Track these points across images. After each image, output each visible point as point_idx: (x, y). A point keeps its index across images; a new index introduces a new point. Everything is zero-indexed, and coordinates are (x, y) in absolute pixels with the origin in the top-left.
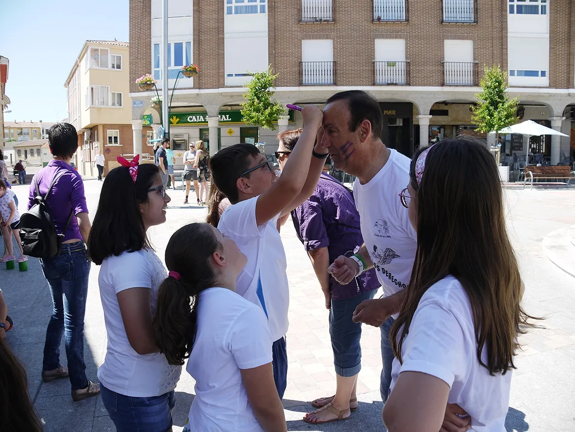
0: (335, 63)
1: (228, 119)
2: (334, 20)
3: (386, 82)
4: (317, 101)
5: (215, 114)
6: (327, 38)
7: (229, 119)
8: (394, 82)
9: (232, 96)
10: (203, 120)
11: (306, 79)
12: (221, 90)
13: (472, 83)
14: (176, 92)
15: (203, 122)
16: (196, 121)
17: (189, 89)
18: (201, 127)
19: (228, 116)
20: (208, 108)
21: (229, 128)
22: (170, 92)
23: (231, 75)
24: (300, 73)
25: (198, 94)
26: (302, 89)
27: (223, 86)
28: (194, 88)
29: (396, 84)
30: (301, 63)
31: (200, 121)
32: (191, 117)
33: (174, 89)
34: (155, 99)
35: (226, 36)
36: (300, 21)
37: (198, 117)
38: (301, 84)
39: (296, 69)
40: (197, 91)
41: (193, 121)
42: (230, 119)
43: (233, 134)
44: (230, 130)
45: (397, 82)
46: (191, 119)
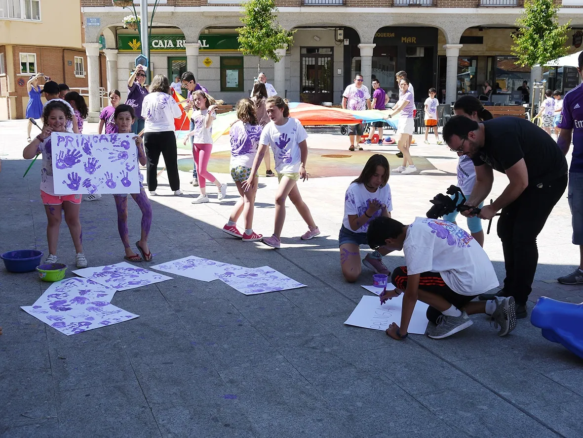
1: (204, 46)
3: (408, 3)
5: (196, 39)
7: (206, 45)
8: (418, 3)
9: (216, 16)
10: (172, 46)
12: (203, 9)
13: (515, 3)
14: (159, 9)
15: (170, 48)
16: (163, 46)
17: (162, 5)
18: (170, 55)
19: (204, 41)
20: (186, 32)
21: (206, 58)
22: (151, 9)
25: (173, 13)
26: (304, 10)
27: (206, 4)
28: (168, 4)
29: (419, 6)
31: (168, 46)
32: (157, 41)
33: (155, 5)
34: (130, 18)
37: (166, 41)
38: (302, 4)
41: (159, 46)
42: (208, 46)
43: (211, 65)
44: (207, 60)
45: (421, 3)
46: (156, 44)
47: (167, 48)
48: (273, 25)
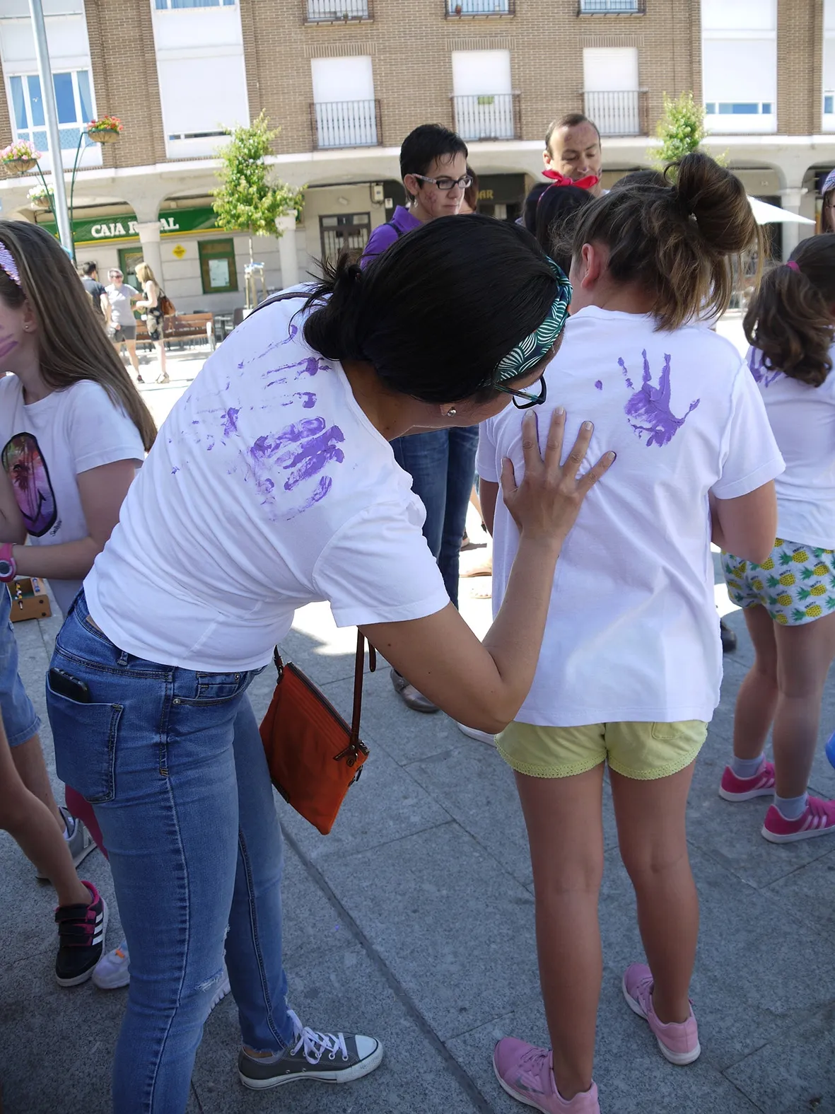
0: (378, 102)
1: (172, 227)
2: (372, 16)
3: (478, 136)
4: (345, 179)
5: (154, 216)
6: (360, 52)
7: (175, 225)
8: (493, 135)
9: (182, 178)
10: (123, 232)
11: (323, 136)
12: (161, 168)
13: (637, 130)
14: (80, 176)
15: (120, 236)
16: (108, 234)
17: (95, 168)
18: (121, 247)
19: (171, 220)
20: (137, 207)
21: (175, 245)
22: (68, 177)
23: (178, 137)
24: (313, 126)
25: (113, 180)
26: (318, 156)
27: (163, 159)
28: (105, 166)
29: (495, 139)
30: (311, 105)
31: (117, 233)
32: (98, 227)
33: (75, 170)
34: (38, 191)
35: (159, 55)
36: (305, 20)
37: (112, 226)
38: (314, 148)
39: (304, 118)
40: (110, 173)
41: (102, 235)
42: (177, 226)
43: (185, 256)
44: (179, 248)
45: (498, 135)
46: (98, 231)
47: (115, 237)
48: (268, 180)
